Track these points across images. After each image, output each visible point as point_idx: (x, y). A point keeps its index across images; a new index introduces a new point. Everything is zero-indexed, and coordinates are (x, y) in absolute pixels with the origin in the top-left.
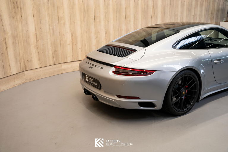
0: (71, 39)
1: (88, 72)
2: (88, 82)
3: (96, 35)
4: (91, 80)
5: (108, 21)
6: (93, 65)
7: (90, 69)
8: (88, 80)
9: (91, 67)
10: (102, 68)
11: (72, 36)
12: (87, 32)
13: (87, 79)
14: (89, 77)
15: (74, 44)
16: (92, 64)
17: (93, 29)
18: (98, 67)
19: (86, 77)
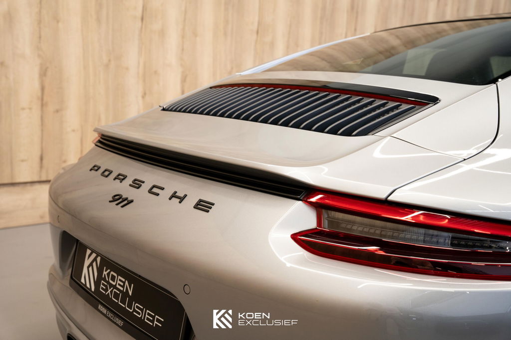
0: (37, 85)
1: (99, 229)
2: (93, 298)
3: (144, 81)
4: (119, 281)
5: (195, 34)
6: (137, 184)
7: (116, 210)
8: (97, 284)
9: (120, 200)
10: (203, 206)
11: (43, 74)
12: (107, 66)
13: (88, 277)
14: (106, 263)
15: (51, 108)
16: (129, 181)
17: (132, 58)
18: (174, 196)
19: (87, 262)
